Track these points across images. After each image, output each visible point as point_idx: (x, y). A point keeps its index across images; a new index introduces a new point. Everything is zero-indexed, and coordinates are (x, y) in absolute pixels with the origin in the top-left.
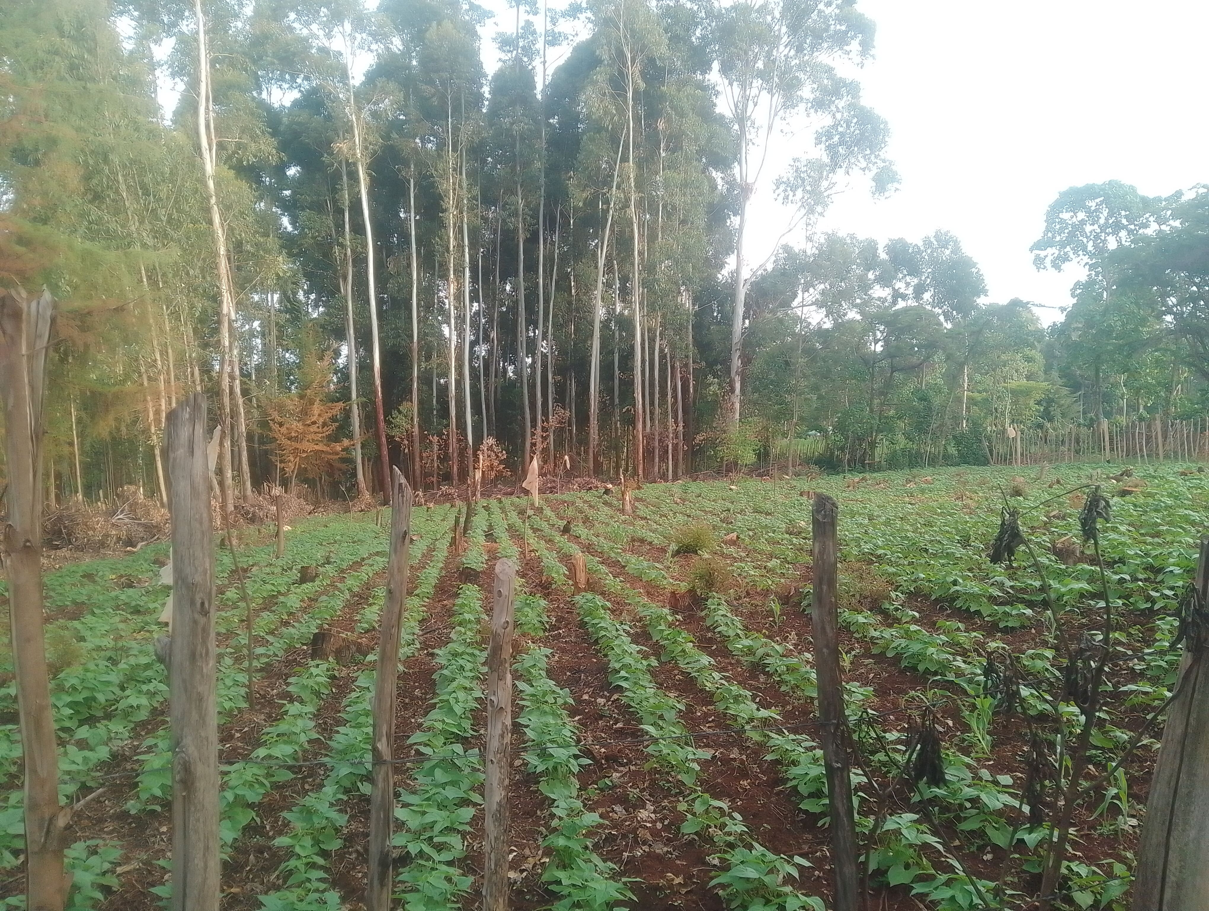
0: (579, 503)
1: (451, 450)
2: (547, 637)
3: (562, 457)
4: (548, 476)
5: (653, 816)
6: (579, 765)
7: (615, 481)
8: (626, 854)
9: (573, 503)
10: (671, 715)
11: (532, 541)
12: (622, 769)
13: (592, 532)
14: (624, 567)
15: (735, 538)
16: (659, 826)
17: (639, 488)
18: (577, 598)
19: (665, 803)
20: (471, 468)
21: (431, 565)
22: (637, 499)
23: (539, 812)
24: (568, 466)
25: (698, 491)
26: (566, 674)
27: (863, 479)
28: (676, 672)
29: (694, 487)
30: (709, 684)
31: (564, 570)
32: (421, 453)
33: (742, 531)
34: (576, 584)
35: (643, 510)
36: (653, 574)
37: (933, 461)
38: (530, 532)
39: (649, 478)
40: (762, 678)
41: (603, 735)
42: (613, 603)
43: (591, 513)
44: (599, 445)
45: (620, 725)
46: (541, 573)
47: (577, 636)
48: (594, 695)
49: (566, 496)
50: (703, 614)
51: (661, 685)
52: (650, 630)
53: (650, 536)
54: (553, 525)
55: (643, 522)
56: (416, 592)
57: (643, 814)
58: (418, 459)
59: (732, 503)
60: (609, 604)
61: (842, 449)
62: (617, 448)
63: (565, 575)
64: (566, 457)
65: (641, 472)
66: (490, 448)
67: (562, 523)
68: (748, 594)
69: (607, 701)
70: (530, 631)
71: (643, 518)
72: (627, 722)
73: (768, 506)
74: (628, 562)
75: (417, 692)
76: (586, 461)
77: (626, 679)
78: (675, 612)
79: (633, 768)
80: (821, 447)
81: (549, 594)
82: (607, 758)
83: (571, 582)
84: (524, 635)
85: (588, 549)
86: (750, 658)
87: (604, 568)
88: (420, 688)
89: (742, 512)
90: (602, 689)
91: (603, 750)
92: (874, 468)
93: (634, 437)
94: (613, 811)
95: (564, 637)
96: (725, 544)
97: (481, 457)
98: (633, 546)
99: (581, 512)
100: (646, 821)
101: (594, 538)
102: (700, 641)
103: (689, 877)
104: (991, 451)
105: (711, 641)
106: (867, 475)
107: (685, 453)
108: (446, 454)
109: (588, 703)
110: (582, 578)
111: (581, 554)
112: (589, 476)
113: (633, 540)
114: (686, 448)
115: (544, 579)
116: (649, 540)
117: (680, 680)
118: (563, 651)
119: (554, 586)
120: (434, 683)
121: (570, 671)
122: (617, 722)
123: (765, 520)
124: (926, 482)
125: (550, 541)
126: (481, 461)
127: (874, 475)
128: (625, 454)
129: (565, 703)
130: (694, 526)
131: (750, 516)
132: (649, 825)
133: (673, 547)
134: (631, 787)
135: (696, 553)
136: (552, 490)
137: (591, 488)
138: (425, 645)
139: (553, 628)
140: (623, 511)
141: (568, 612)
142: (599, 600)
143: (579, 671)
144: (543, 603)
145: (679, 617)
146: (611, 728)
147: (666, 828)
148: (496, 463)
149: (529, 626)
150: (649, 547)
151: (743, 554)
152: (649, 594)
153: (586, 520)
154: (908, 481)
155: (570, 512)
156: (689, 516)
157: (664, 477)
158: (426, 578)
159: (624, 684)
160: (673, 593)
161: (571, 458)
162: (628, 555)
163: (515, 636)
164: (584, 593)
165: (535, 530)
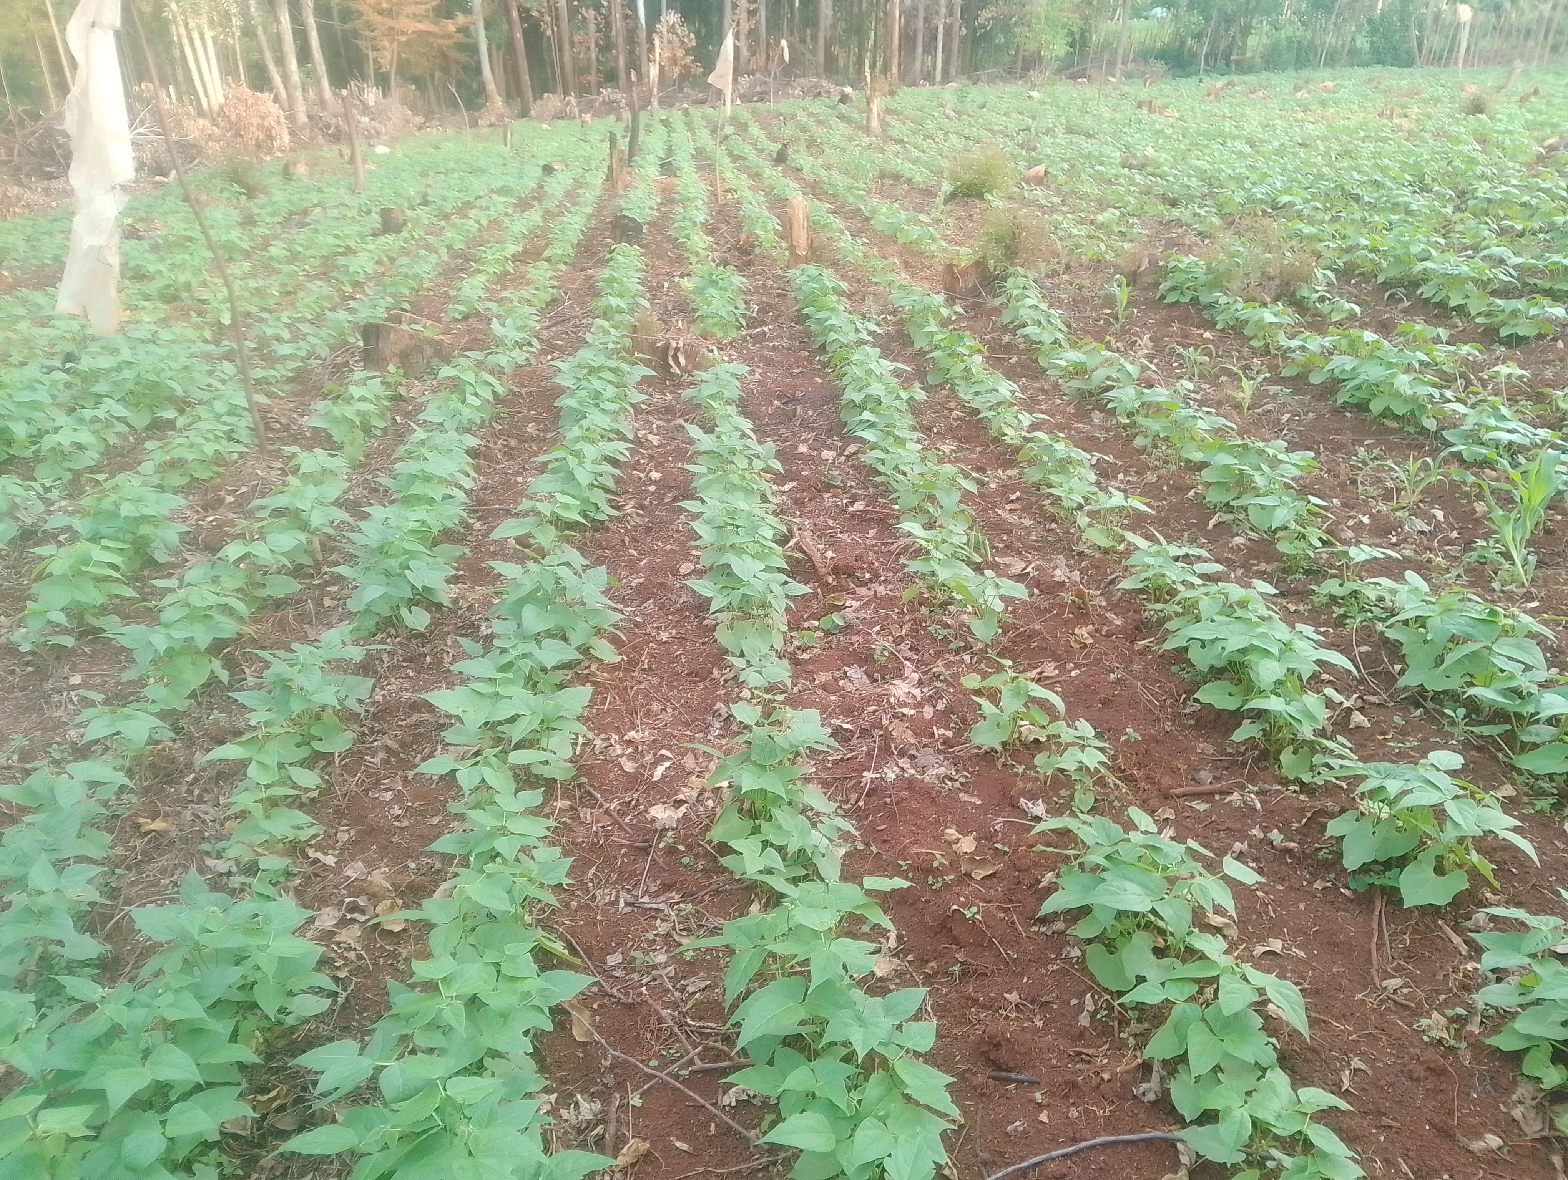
0: (802, 117)
1: (614, 33)
2: (744, 337)
3: (778, 43)
4: (758, 75)
5: (917, 692)
6: (787, 596)
7: (857, 82)
8: (868, 776)
9: (793, 116)
10: (950, 500)
11: (730, 174)
12: (861, 591)
13: (820, 161)
14: (868, 219)
15: (1042, 173)
16: (928, 712)
17: (892, 93)
18: (793, 273)
19: (939, 667)
20: (644, 60)
21: (573, 209)
22: (889, 111)
23: (716, 673)
24: (787, 57)
25: (982, 100)
26: (771, 404)
27: (1229, 84)
28: (952, 405)
29: (977, 93)
30: (1010, 431)
31: (774, 224)
32: (571, 36)
33: (1052, 162)
34: (792, 248)
35: (898, 129)
36: (915, 232)
37: (1332, 60)
38: (727, 160)
39: (907, 78)
40: (1097, 417)
41: (831, 522)
42: (850, 280)
43: (819, 132)
44: (834, 26)
45: (859, 506)
46: (739, 227)
47: (791, 338)
48: (818, 445)
49: (784, 107)
50: (997, 302)
51: (930, 429)
52: (911, 329)
53: (908, 169)
54: (762, 151)
55: (898, 147)
56: (546, 254)
57: (900, 689)
58: (566, 46)
59: (1034, 118)
60: (844, 285)
61: (1199, 36)
62: (859, 32)
63: (776, 232)
64: (784, 43)
65: (895, 69)
66: (672, 30)
67: (775, 147)
68: (1068, 267)
69: (840, 455)
70: (715, 330)
71: (900, 141)
72: (872, 501)
73: (1088, 122)
74: (874, 211)
75: (531, 428)
76: (813, 52)
77: (872, 425)
78: (951, 301)
79: (882, 590)
80: (1166, 35)
81: (749, 263)
82: (836, 571)
83: (784, 245)
84: (704, 336)
85: (814, 189)
86: (1075, 384)
87: (837, 222)
88: (537, 420)
89: (1049, 132)
90: (830, 432)
91: (830, 554)
92: (1244, 68)
93: (885, 13)
94: (845, 676)
95: (771, 339)
96: (1028, 183)
97: (657, 42)
98: (883, 185)
99: (804, 130)
100: (905, 705)
101: (823, 172)
102: (991, 349)
103: (986, 837)
104: (1420, 45)
105: (1008, 348)
106: (1235, 78)
107: (963, 40)
108: (607, 37)
109: (807, 459)
110: (801, 238)
111: (800, 198)
112: (818, 75)
113: (883, 175)
114: (964, 31)
115: (743, 237)
116: (908, 175)
117: (959, 419)
118: (769, 363)
119: (758, 250)
120: (557, 413)
121: (779, 398)
122: (853, 500)
123: (1088, 146)
124: (1325, 89)
125: (756, 176)
126: (658, 50)
127: (1246, 78)
128: (871, 42)
129: (768, 470)
130: (976, 154)
131: (1061, 138)
132: (909, 712)
133: (947, 187)
134: (878, 633)
135: (981, 197)
136: (763, 97)
137: (819, 94)
138: (549, 348)
139: (753, 323)
140: (867, 130)
141: (779, 295)
142: (829, 279)
143: (794, 400)
144: (738, 280)
145: (958, 309)
146: (844, 510)
147: (942, 718)
148: (680, 53)
149: (715, 320)
150: (906, 187)
151: (1057, 200)
152: (907, 265)
153: (811, 144)
154: (1297, 88)
155: (788, 131)
156: (967, 138)
157: (929, 77)
158: (563, 231)
159: (869, 435)
160: (950, 268)
161: (790, 46)
162: (875, 201)
163: (690, 338)
164: (804, 266)
165: (735, 158)
